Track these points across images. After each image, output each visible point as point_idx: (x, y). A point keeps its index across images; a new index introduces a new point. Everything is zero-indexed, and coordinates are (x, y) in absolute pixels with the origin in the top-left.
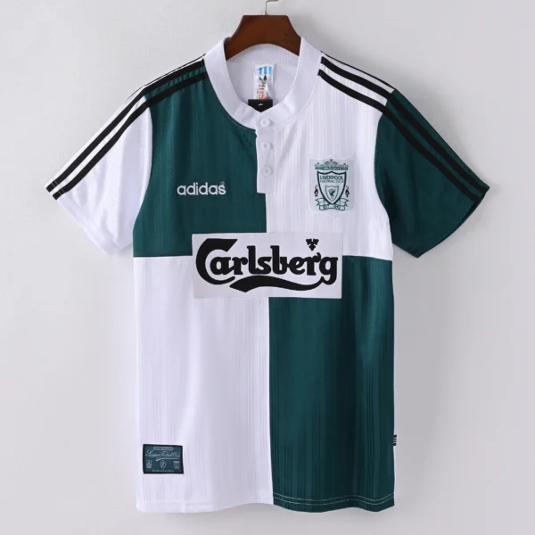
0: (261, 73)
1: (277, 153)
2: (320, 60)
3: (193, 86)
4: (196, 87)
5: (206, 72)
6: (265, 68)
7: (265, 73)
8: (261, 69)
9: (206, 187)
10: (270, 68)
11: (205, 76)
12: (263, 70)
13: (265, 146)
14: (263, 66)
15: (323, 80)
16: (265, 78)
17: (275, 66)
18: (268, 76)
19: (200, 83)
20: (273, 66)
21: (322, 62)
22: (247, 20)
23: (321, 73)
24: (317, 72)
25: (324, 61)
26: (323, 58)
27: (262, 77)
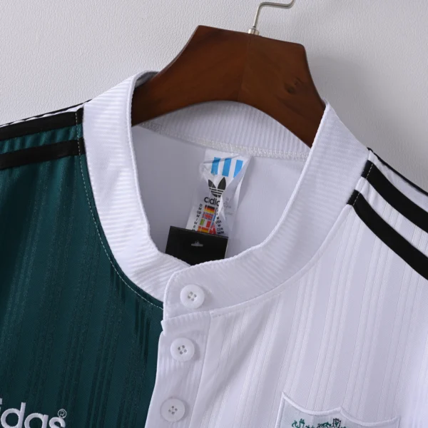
0: (214, 171)
1: (205, 373)
2: (360, 166)
3: (43, 168)
4: (52, 171)
5: (82, 140)
6: (228, 160)
7: (226, 172)
8: (216, 161)
9: (20, 413)
10: (239, 163)
11: (77, 149)
12: (221, 165)
13: (180, 350)
14: (223, 156)
15: (358, 219)
16: (223, 184)
17: (252, 161)
18: (229, 180)
19: (62, 164)
20: (245, 161)
21: (364, 175)
22: (206, 38)
23: (357, 201)
24: (347, 195)
25: (371, 173)
26: (369, 164)
27: (216, 182)
